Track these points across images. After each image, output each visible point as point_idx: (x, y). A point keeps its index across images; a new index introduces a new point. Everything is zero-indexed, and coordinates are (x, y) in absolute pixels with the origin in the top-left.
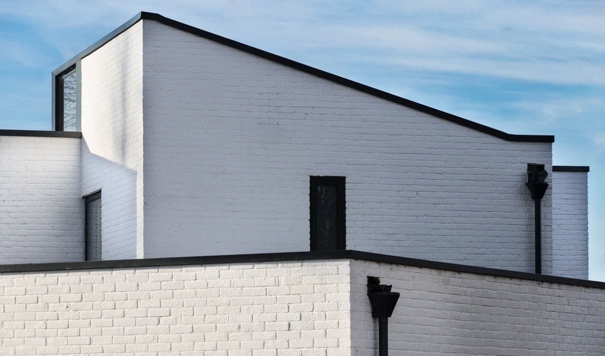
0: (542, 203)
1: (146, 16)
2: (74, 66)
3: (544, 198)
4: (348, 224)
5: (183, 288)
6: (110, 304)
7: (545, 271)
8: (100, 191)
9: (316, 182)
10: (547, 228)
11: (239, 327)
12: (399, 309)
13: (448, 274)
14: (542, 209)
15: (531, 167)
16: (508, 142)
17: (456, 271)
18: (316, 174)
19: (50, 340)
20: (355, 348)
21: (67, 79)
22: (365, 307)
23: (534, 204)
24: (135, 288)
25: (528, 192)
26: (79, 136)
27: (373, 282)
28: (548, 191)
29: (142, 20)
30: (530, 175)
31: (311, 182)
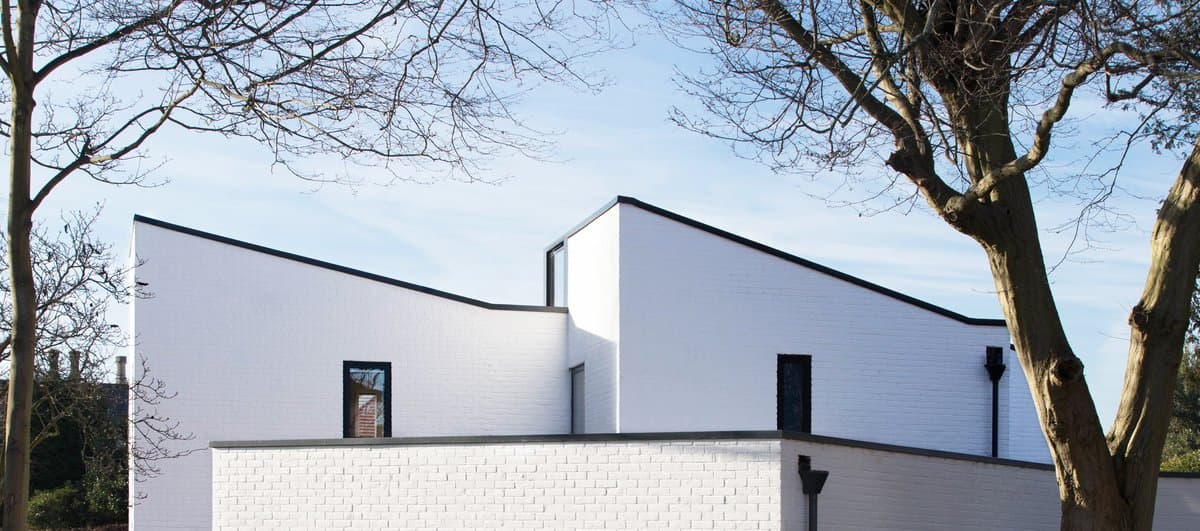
0: (1000, 383)
1: (622, 200)
2: (562, 244)
3: (1002, 379)
4: (813, 400)
5: (629, 462)
6: (562, 475)
7: (1001, 455)
8: (583, 364)
9: (783, 360)
10: (1005, 408)
11: (679, 499)
12: (828, 486)
13: (881, 453)
14: (1000, 390)
15: (990, 350)
16: (967, 326)
17: (889, 451)
18: (783, 352)
19: (508, 508)
20: (785, 522)
21: (558, 256)
22: (797, 483)
23: (991, 385)
24: (585, 460)
25: (986, 373)
26: (565, 311)
27: (804, 461)
28: (1005, 373)
29: (618, 205)
30: (988, 357)
31: (779, 360)
